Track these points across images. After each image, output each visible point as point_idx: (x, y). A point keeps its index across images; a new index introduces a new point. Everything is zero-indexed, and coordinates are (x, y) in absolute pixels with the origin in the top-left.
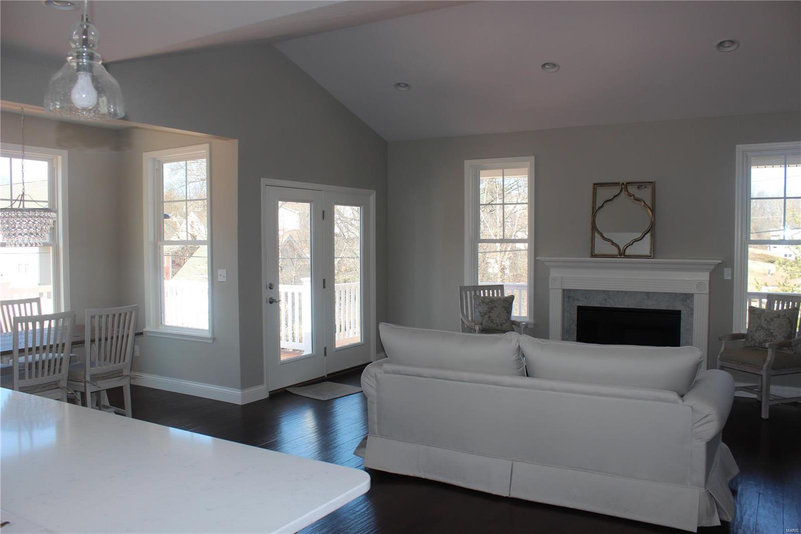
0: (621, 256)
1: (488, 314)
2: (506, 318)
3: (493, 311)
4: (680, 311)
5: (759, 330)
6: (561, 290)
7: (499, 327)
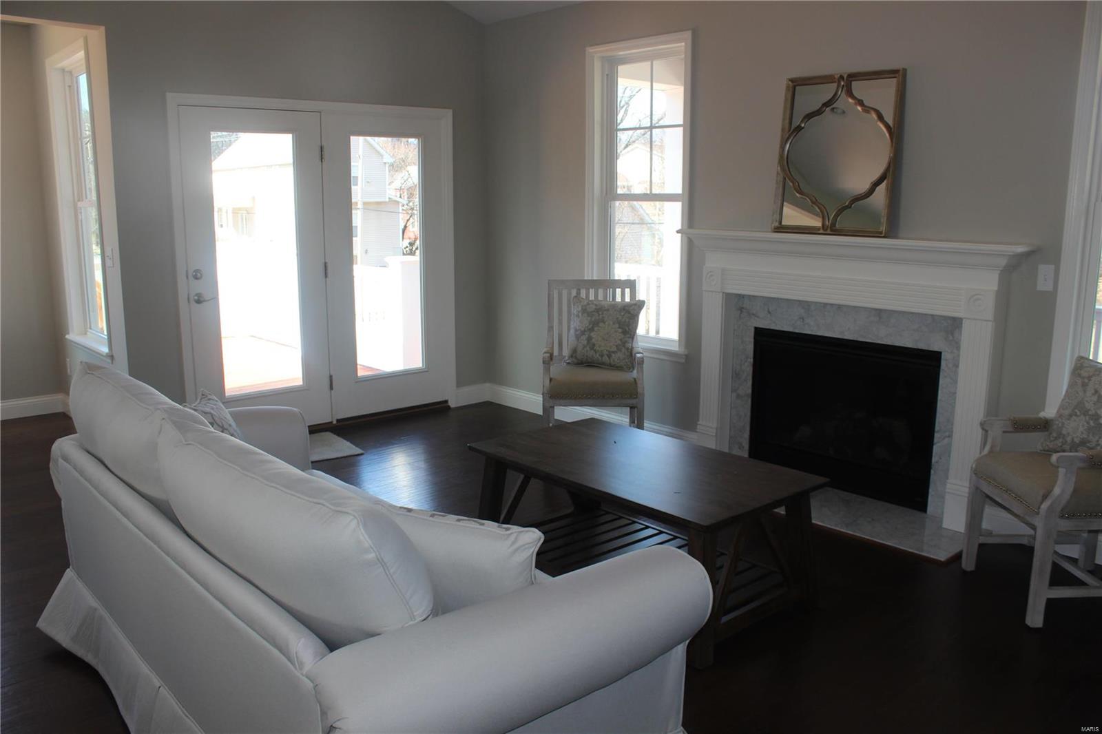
0: (826, 230)
1: (587, 333)
2: (619, 342)
3: (596, 329)
4: (940, 353)
5: (1076, 415)
6: (721, 294)
7: (605, 359)
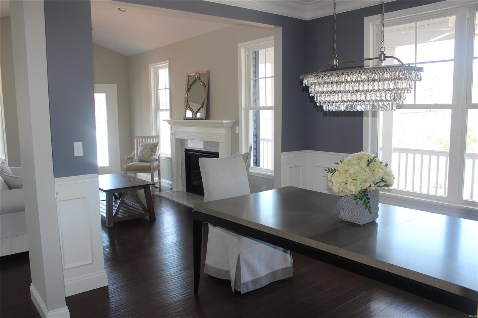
0: (193, 118)
1: (142, 152)
2: (150, 154)
3: (144, 150)
6: (174, 139)
7: (146, 159)
